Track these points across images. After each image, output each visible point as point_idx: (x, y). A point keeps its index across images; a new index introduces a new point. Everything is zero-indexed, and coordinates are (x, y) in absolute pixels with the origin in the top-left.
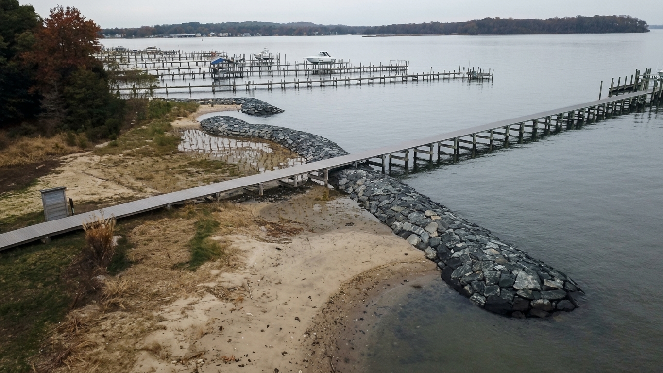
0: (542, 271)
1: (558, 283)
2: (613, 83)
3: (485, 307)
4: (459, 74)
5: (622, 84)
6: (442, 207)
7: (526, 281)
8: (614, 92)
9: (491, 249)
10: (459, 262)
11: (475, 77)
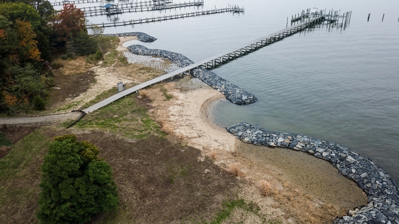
0: (249, 95)
1: (252, 97)
2: (293, 17)
3: (236, 104)
4: (228, 9)
5: (297, 17)
6: (225, 80)
7: (244, 98)
8: (293, 21)
9: (238, 91)
10: (230, 95)
11: (237, 11)
